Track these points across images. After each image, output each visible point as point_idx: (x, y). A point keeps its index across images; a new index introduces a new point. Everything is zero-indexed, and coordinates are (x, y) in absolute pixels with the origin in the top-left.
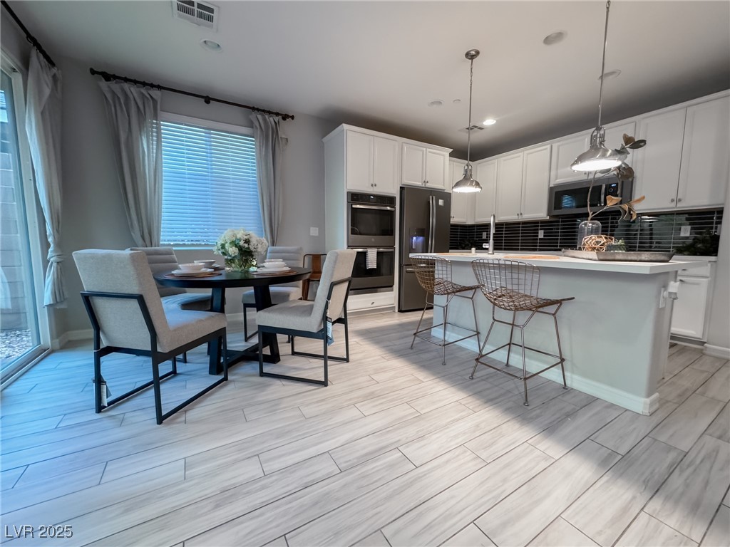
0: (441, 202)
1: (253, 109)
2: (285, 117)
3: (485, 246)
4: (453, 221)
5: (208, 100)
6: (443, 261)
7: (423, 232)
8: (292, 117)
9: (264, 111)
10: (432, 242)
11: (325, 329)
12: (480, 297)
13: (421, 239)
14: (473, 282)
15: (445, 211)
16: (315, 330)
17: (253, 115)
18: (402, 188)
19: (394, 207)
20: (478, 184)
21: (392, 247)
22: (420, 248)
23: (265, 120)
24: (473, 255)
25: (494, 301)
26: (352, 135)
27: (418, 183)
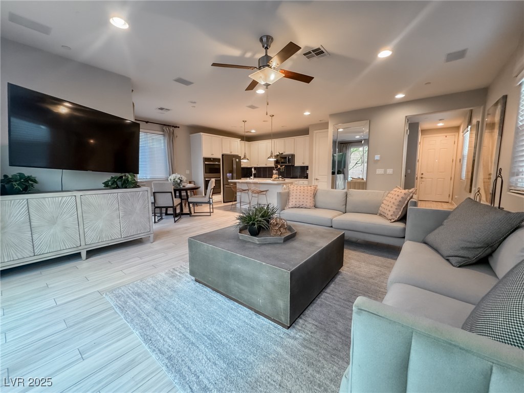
0: (237, 160)
1: (164, 125)
2: (176, 127)
3: (251, 177)
4: (242, 166)
5: (147, 122)
6: (239, 182)
7: (231, 172)
8: (179, 127)
9: (168, 126)
10: (235, 175)
11: (210, 201)
12: (250, 193)
13: (230, 174)
14: (247, 188)
15: (239, 163)
16: (207, 201)
17: (164, 128)
18: (223, 155)
19: (220, 162)
20: (248, 160)
21: (220, 178)
22: (230, 178)
23: (169, 129)
24: (248, 180)
25: (253, 192)
26: (205, 137)
27: (228, 153)
